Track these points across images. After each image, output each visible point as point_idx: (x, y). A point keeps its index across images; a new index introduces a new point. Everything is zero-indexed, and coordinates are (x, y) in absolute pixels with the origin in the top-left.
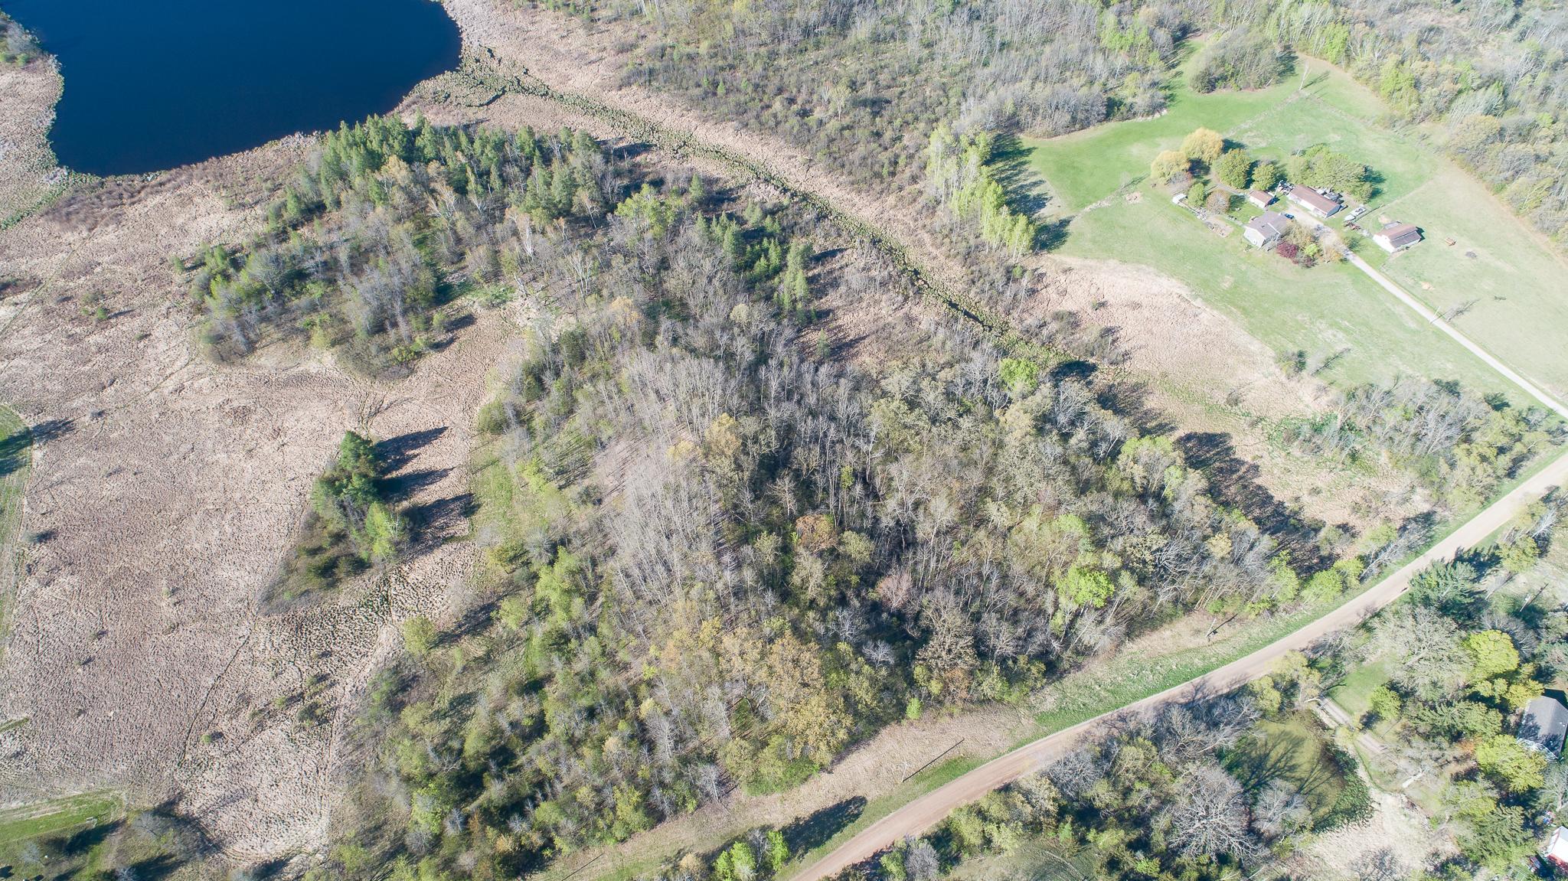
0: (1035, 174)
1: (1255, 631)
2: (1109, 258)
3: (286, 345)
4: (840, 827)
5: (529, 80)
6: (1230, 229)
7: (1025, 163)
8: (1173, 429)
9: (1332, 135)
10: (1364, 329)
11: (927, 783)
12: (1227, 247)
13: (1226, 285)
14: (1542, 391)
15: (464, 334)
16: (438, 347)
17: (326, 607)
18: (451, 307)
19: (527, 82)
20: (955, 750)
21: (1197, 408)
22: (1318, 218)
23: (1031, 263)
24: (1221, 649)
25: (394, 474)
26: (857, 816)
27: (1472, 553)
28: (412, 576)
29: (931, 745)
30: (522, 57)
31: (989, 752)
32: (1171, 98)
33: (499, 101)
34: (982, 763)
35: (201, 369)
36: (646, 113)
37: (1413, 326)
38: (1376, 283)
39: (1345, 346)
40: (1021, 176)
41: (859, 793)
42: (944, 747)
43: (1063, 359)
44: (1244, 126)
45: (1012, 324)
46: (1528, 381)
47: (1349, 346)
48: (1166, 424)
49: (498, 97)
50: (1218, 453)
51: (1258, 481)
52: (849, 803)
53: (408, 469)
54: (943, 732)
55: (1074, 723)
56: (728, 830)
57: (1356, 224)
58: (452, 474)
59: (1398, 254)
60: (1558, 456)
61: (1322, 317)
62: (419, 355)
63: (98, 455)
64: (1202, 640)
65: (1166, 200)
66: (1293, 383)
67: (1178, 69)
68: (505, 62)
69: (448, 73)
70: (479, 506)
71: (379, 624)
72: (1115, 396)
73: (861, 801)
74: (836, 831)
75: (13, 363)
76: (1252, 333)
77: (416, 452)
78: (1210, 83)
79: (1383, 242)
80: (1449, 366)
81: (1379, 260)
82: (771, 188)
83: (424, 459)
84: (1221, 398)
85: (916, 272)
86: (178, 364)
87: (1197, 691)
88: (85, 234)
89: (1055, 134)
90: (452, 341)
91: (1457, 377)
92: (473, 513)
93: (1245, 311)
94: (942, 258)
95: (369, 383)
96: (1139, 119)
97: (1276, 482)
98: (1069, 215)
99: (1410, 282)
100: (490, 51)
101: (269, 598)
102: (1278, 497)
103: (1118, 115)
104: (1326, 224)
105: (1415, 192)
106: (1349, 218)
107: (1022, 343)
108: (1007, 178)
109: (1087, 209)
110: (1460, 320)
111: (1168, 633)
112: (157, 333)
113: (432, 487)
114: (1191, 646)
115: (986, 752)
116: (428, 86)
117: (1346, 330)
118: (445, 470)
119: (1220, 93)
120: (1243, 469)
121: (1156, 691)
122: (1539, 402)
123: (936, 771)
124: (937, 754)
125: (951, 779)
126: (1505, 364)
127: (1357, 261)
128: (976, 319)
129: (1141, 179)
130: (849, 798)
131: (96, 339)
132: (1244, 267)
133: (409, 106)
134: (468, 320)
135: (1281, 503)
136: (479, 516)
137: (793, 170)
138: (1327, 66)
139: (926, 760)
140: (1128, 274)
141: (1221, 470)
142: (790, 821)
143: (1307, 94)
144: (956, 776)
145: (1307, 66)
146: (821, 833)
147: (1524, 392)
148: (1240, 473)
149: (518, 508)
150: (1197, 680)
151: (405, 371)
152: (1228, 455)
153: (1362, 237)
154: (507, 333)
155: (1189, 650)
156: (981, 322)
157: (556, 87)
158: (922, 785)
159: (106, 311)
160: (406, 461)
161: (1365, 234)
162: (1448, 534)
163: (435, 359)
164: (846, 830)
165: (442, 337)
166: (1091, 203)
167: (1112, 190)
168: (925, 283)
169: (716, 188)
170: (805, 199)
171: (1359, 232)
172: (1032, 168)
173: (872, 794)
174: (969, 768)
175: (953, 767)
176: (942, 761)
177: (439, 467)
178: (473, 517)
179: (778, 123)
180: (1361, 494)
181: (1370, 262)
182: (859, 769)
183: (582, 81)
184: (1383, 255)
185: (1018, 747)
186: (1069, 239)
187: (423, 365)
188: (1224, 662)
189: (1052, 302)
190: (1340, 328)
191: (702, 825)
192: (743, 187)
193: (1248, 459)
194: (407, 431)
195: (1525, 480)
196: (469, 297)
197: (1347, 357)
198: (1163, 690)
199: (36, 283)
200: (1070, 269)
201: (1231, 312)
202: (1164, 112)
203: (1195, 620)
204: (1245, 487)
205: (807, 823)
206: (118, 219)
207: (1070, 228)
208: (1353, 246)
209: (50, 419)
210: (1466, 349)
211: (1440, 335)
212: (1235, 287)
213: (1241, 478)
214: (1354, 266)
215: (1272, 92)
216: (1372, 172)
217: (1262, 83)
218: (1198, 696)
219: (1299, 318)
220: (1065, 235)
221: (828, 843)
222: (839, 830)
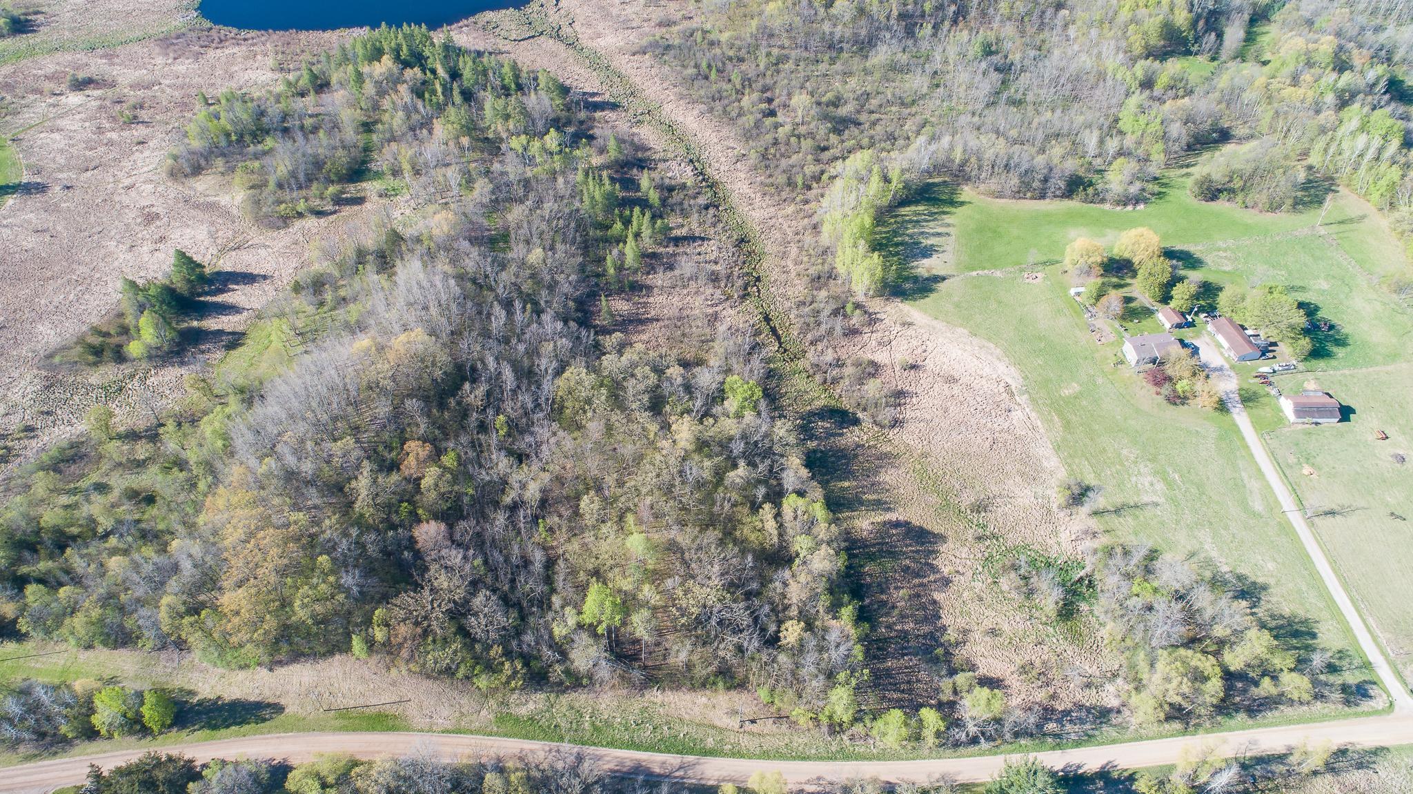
0: (949, 225)
1: (799, 741)
2: (961, 326)
3: (220, 178)
4: (242, 722)
5: (569, 30)
6: (1112, 338)
7: (944, 213)
8: (889, 509)
9: (1321, 281)
10: (1193, 490)
11: (346, 722)
12: (1096, 355)
13: (1066, 392)
14: (1375, 639)
15: (347, 210)
16: (319, 214)
17: (79, 379)
19: (566, 30)
20: (395, 706)
21: (934, 499)
22: (1227, 359)
23: (876, 305)
24: (745, 741)
25: (209, 299)
26: (264, 720)
27: (1126, 774)
28: (152, 379)
29: (373, 690)
30: (578, 11)
31: (423, 722)
32: (1160, 195)
33: (531, 40)
34: (408, 730)
35: (155, 177)
36: (638, 80)
37: (1258, 506)
38: (1247, 447)
39: (1155, 499)
40: (932, 224)
41: (283, 702)
42: (386, 698)
43: (833, 403)
44: (1221, 244)
45: (810, 355)
46: (1364, 621)
47: (1161, 500)
48: (886, 503)
49: (533, 37)
50: (917, 552)
51: (937, 596)
52: (269, 705)
53: (219, 299)
54: (394, 684)
55: (526, 737)
56: (164, 679)
57: (1271, 379)
58: (245, 313)
59: (1300, 427)
60: (1336, 718)
61: (1153, 460)
62: (300, 215)
63: (44, 215)
64: (734, 723)
65: (1065, 289)
66: (1062, 514)
67: (1189, 170)
68: (562, 12)
69: (511, 9)
70: (242, 345)
72: (856, 456)
73: (278, 709)
74: (236, 724)
75: (53, 136)
76: (1057, 448)
77: (236, 287)
78: (1211, 192)
79: (1287, 406)
80: (1271, 566)
81: (1269, 427)
82: (689, 169)
83: (237, 295)
84: (968, 499)
85: (758, 279)
86: (146, 169)
87: (680, 768)
88: (170, 61)
89: (1000, 195)
90: (335, 212)
91: (1272, 581)
92: (234, 348)
93: (1067, 425)
94: (793, 274)
95: (251, 225)
96: (1107, 206)
97: (957, 604)
98: (949, 273)
99: (1292, 460)
101: (50, 356)
102: (946, 619)
103: (1082, 194)
104: (1233, 367)
105: (1377, 368)
106: (1265, 370)
107: (804, 375)
108: (918, 221)
109: (974, 273)
110: (1324, 522)
111: (704, 699)
112: (152, 143)
113: (224, 318)
114: (717, 723)
115: (419, 721)
116: (489, 15)
117: (1170, 484)
118: (243, 309)
119: (1221, 205)
120: (932, 578)
121: (638, 747)
122: (1359, 650)
123: (362, 717)
124: (374, 702)
125: (368, 730)
126: (1347, 590)
127: (1241, 417)
128: (778, 338)
129: (1057, 262)
130: (271, 700)
131: (114, 136)
132: (1100, 381)
133: (461, 27)
134: (360, 201)
135: (944, 628)
136: (235, 352)
137: (723, 159)
138: (1369, 208)
139: (361, 701)
140: (968, 348)
141: (906, 569)
142: (212, 697)
143: (1322, 232)
144: (374, 729)
145: (1343, 202)
146: (225, 720)
147: (1347, 631)
148: (925, 580)
150: (692, 759)
151: (281, 223)
152: (927, 557)
153: (1268, 394)
155: (714, 727)
156: (780, 344)
157: (585, 41)
158: (338, 723)
159: (135, 117)
160: (221, 291)
161: (1273, 392)
162: (1114, 742)
163: (311, 222)
164: (246, 727)
165: (329, 208)
166: (984, 269)
167: (1017, 263)
168: (759, 291)
169: (640, 155)
170: (711, 187)
171: (1268, 389)
172: (948, 219)
173: (292, 708)
174: (393, 729)
175: (381, 721)
176: (373, 710)
177: (241, 304)
178: (231, 352)
179: (739, 115)
180: (1045, 657)
181: (1257, 424)
182: (295, 680)
183: (609, 41)
184: (1280, 419)
185: (453, 732)
186: (933, 296)
187: (298, 224)
188: (737, 754)
189: (869, 348)
190: (1165, 480)
191: (148, 665)
192: (665, 161)
193: (946, 571)
194: (244, 270)
195: (1266, 726)
196: (374, 183)
197: (1149, 512)
198: (646, 750)
199: (113, 85)
200: (910, 324)
201: (1052, 420)
202: (1141, 207)
203: (739, 700)
204: (918, 596)
205: (223, 705)
206: (197, 56)
207: (942, 286)
208: (1248, 399)
209: (39, 180)
210: (1308, 555)
211: (1286, 529)
212: (1076, 398)
213: (921, 585)
214: (1233, 420)
215: (1285, 220)
216: (1338, 332)
217: (1274, 207)
218: (677, 774)
219: (1125, 452)
220: (931, 290)
221: (223, 731)
222: (240, 724)
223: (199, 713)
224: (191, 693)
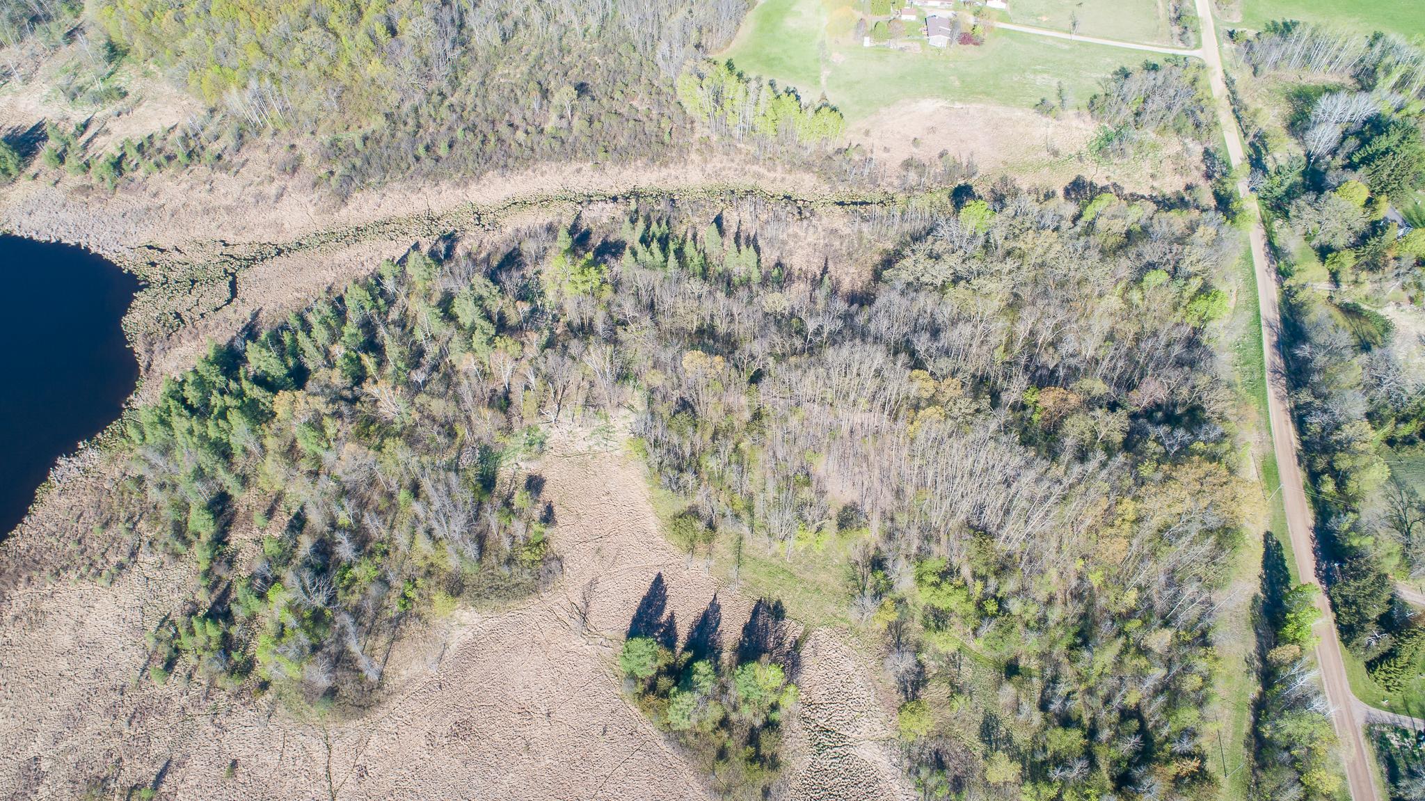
2: (877, 108)
3: (405, 642)
4: (1281, 559)
5: (240, 249)
11: (1273, 491)
13: (957, 84)
15: (550, 494)
16: (546, 522)
18: (503, 484)
19: (240, 252)
21: (1045, 171)
26: (1278, 544)
33: (241, 286)
35: (351, 738)
36: (402, 210)
37: (1066, 47)
38: (1022, 32)
41: (1262, 534)
42: (1253, 467)
45: (890, 191)
46: (1146, 45)
47: (1057, 79)
49: (233, 283)
51: (1128, 191)
52: (1266, 541)
53: (684, 631)
58: (721, 602)
68: (184, 247)
69: (139, 295)
70: (779, 602)
71: (851, 751)
73: (1268, 535)
76: (1007, 105)
77: (666, 614)
80: (1109, 60)
82: (601, 205)
83: (682, 613)
84: (1047, 156)
85: (788, 197)
86: (318, 754)
90: (548, 509)
91: (1119, 64)
92: (782, 611)
93: (986, 94)
95: (537, 601)
97: (1132, 186)
99: (1034, 21)
100: (150, 247)
110: (1079, 28)
112: (241, 752)
113: (723, 625)
118: (712, 604)
124: (1253, 473)
125: (1278, 479)
128: (866, 203)
130: (1263, 540)
133: (150, 351)
134: (536, 481)
136: (789, 607)
140: (902, 112)
142: (1259, 582)
144: (1277, 476)
146: (1280, 572)
149: (808, 576)
150: (1263, 322)
151: (552, 565)
154: (585, 466)
156: (873, 203)
158: (1274, 495)
160: (671, 627)
163: (559, 533)
164: (1285, 557)
165: (538, 510)
166: (819, 78)
167: (819, 61)
168: (803, 200)
169: (562, 231)
170: (637, 196)
173: (1266, 526)
175: (1269, 471)
176: (1261, 474)
177: (704, 606)
178: (787, 614)
183: (297, 219)
187: (559, 547)
188: (1256, 302)
189: (888, 160)
192: (579, 217)
193: (1105, 182)
194: (634, 606)
196: (505, 463)
197: (1064, 87)
201: (980, 99)
211: (1082, 44)
212: (964, 82)
214: (999, 28)
218: (1276, 330)
221: (1290, 572)
222: (1283, 560)
223: (1273, 592)
224: (1255, 599)
